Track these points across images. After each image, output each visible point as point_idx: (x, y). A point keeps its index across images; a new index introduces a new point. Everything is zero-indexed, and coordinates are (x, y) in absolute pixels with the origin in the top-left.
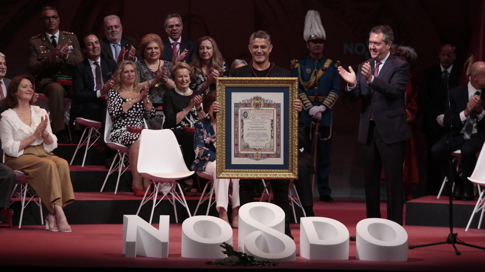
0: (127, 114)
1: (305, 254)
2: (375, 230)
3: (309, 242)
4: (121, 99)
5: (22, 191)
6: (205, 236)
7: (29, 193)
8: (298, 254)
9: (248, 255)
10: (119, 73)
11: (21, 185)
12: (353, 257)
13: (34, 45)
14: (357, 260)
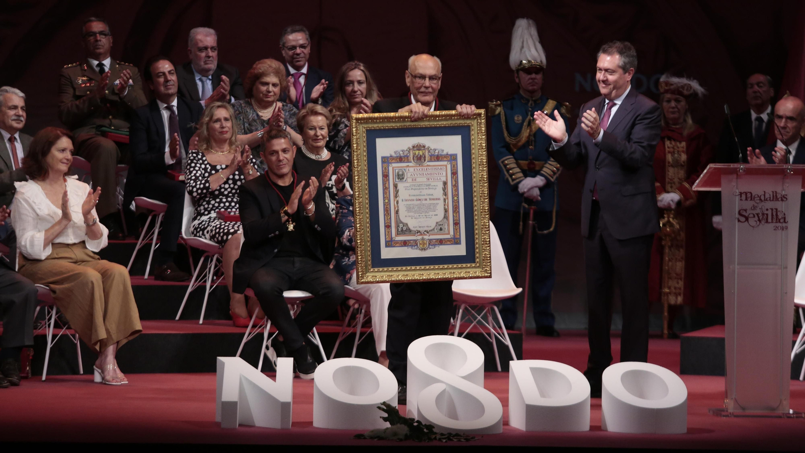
0: (219, 190)
1: (518, 422)
2: (633, 381)
3: (523, 401)
4: (208, 166)
5: (47, 318)
6: (352, 392)
7: (59, 322)
8: (505, 421)
9: (423, 424)
10: (205, 122)
11: (46, 307)
12: (597, 427)
13: (70, 76)
14: (604, 431)
